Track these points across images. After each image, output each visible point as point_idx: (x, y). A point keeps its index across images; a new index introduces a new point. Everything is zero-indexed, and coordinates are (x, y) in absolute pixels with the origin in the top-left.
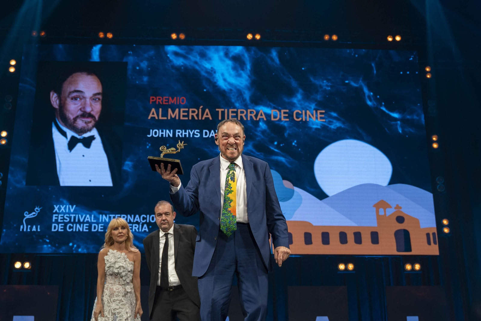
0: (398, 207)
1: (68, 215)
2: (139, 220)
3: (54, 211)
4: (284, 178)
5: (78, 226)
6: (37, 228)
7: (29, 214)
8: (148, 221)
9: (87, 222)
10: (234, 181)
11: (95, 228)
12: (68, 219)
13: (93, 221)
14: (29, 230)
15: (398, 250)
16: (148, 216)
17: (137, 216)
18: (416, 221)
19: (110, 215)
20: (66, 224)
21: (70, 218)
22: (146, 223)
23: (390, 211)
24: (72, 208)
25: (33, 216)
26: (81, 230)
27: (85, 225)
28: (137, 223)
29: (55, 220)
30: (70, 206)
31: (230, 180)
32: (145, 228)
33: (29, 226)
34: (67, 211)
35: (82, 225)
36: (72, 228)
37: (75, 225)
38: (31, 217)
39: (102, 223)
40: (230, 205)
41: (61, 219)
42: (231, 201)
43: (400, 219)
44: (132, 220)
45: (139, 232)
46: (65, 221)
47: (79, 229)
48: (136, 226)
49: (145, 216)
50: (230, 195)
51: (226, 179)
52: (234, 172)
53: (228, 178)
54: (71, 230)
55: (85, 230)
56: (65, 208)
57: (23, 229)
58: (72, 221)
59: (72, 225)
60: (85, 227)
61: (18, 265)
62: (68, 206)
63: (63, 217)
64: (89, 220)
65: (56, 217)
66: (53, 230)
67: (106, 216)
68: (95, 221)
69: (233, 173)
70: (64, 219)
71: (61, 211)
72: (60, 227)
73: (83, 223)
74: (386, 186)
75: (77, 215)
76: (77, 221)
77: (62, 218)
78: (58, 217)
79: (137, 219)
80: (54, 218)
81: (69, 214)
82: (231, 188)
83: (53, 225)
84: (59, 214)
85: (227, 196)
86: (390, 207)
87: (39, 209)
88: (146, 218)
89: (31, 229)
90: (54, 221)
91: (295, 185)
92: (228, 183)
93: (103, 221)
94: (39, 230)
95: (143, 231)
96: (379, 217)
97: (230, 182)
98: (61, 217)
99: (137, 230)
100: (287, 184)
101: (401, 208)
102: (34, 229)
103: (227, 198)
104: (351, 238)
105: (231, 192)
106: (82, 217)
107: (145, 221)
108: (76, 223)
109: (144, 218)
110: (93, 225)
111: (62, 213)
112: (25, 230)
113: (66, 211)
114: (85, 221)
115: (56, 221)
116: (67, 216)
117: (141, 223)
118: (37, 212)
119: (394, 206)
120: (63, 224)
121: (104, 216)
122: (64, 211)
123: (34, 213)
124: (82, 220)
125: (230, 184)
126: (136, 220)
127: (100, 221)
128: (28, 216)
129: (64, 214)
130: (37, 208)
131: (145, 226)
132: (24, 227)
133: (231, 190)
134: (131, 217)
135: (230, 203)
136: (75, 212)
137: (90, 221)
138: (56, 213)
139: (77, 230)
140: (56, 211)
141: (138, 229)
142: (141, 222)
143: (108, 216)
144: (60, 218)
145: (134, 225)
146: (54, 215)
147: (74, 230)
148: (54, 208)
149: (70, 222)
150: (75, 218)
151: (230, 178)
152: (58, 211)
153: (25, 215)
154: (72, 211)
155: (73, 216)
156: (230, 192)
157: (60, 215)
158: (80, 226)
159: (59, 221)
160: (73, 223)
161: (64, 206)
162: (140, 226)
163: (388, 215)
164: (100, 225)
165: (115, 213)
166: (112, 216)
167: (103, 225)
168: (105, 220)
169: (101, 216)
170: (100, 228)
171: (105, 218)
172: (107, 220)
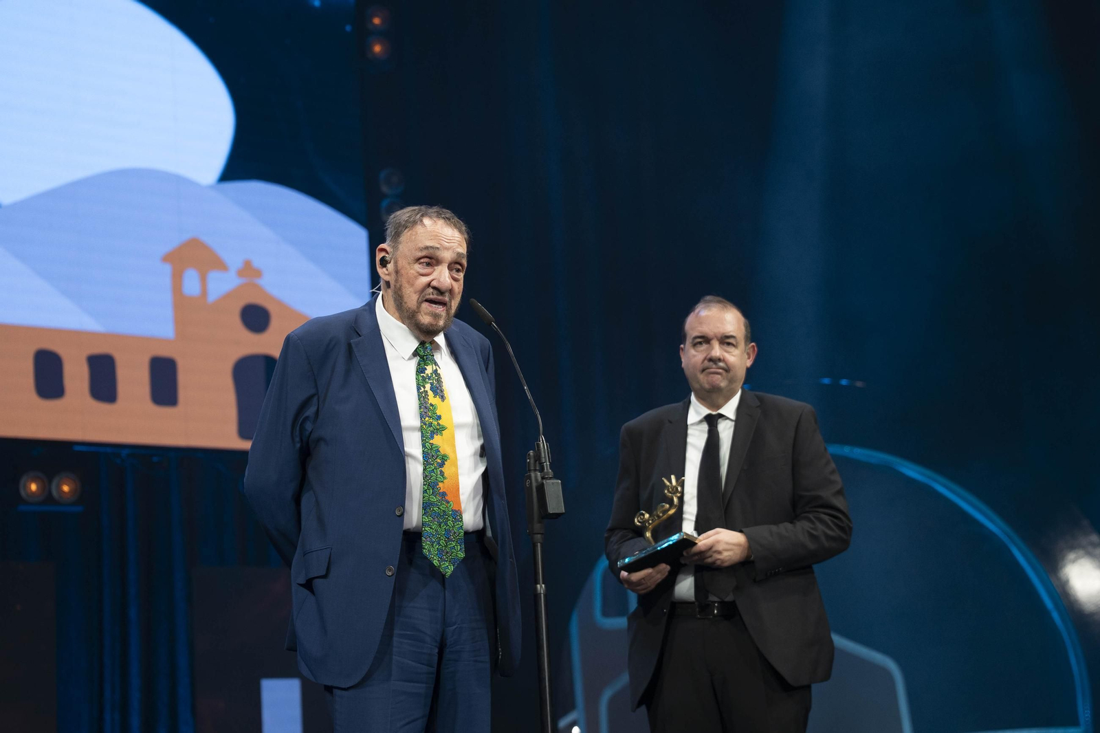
0: (249, 270)
10: (443, 398)
15: (243, 431)
23: (221, 284)
31: (430, 393)
40: (441, 472)
42: (444, 459)
43: (255, 318)
50: (437, 440)
51: (418, 389)
52: (436, 370)
53: (424, 387)
69: (435, 372)
74: (211, 187)
82: (439, 417)
85: (431, 442)
86: (221, 266)
92: (426, 403)
96: (181, 303)
97: (432, 399)
101: (258, 273)
103: (431, 449)
104: (76, 376)
105: (440, 430)
119: (234, 261)
125: (432, 405)
133: (439, 424)
135: (442, 465)
151: (428, 387)
156: (437, 429)
163: (213, 296)
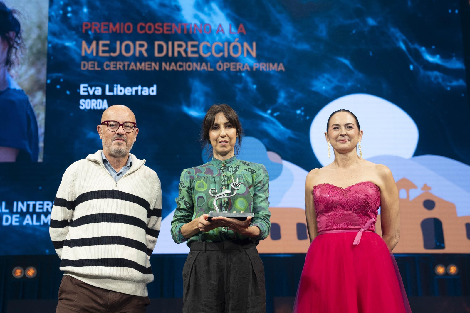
0: (426, 187)
4: (268, 149)
11: (7, 220)
13: (4, 211)
15: (426, 246)
18: (452, 207)
19: (29, 203)
23: (414, 194)
39: (17, 213)
43: (429, 204)
67: (23, 204)
74: (410, 159)
86: (414, 187)
91: (284, 157)
93: (19, 210)
100: (274, 157)
101: (430, 188)
110: (4, 217)
119: (420, 184)
121: (20, 204)
127: (15, 210)
143: (25, 203)
163: (412, 198)
164: (14, 216)
165: (36, 200)
166: (31, 203)
167: (18, 216)
168: (21, 209)
169: (15, 203)
170: (14, 220)
171: (21, 206)
172: (25, 210)
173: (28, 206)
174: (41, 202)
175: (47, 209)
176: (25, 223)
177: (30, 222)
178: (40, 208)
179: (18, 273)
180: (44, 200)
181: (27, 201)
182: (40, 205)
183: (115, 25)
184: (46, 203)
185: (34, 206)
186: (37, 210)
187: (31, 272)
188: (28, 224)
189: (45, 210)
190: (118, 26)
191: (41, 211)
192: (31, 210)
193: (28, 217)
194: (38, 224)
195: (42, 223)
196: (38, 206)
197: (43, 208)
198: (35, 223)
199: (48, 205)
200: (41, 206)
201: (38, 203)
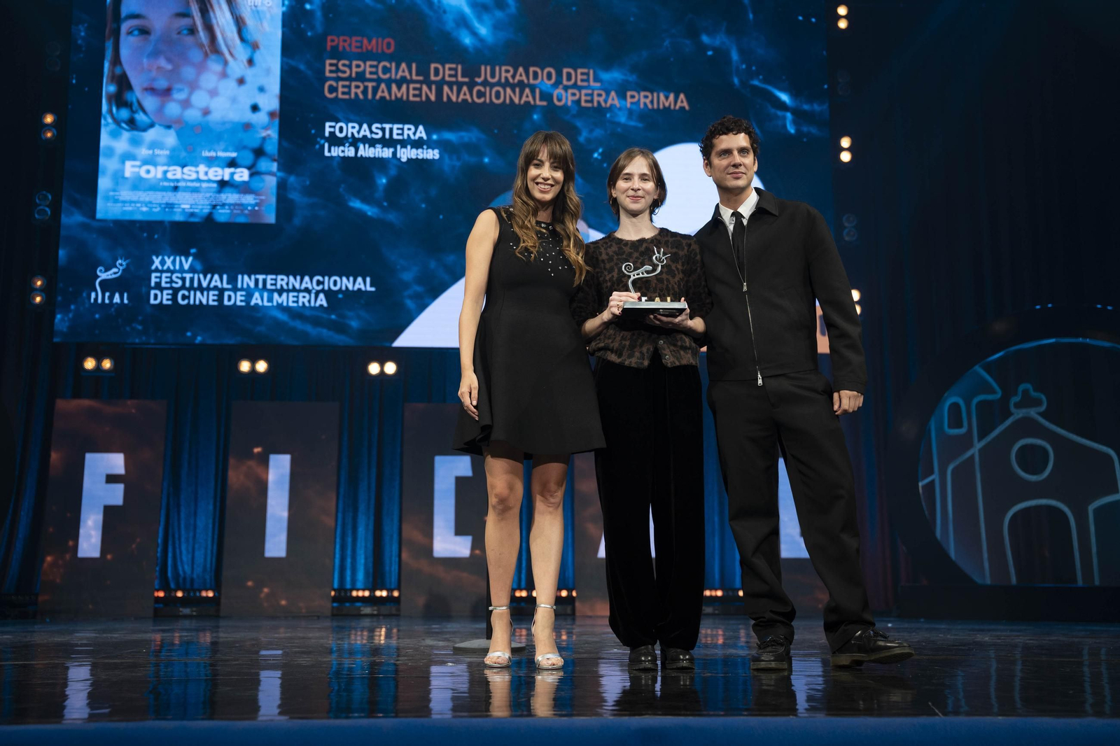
1: (179, 275)
2: (310, 286)
3: (153, 267)
5: (198, 294)
6: (122, 298)
7: (106, 270)
8: (326, 288)
9: (216, 288)
11: (229, 300)
12: (180, 283)
13: (225, 286)
14: (107, 301)
16: (326, 278)
17: (307, 278)
19: (258, 276)
20: (176, 291)
21: (183, 279)
22: (323, 291)
24: (187, 261)
25: (114, 276)
26: (204, 302)
27: (211, 293)
28: (307, 290)
29: (156, 283)
30: (183, 258)
32: (322, 301)
33: (107, 294)
34: (177, 267)
35: (205, 293)
36: (188, 297)
37: (192, 293)
38: (110, 277)
39: (242, 289)
41: (166, 283)
44: (297, 286)
45: (311, 308)
46: (174, 285)
47: (200, 302)
48: (304, 297)
49: (320, 278)
54: (186, 302)
55: (211, 303)
56: (174, 262)
57: (96, 299)
58: (188, 284)
59: (186, 293)
60: (211, 298)
61: (90, 364)
62: (178, 258)
63: (171, 278)
64: (219, 284)
65: (156, 277)
66: (152, 301)
67: (250, 278)
68: (230, 286)
70: (172, 282)
71: (165, 268)
72: (165, 297)
73: (208, 289)
75: (196, 276)
76: (196, 285)
77: (168, 280)
78: (160, 278)
79: (307, 283)
80: (153, 281)
81: (182, 274)
83: (153, 292)
84: (162, 272)
87: (124, 263)
88: (323, 283)
89: (111, 298)
90: (153, 284)
93: (245, 286)
94: (126, 301)
95: (317, 304)
98: (167, 277)
99: (307, 304)
102: (117, 299)
106: (205, 277)
107: (320, 287)
108: (195, 290)
109: (319, 283)
110: (226, 294)
111: (168, 270)
112: (100, 301)
113: (174, 266)
114: (212, 286)
115: (158, 286)
116: (177, 277)
117: (314, 291)
118: (121, 268)
120: (170, 292)
121: (246, 277)
122: (172, 268)
123: (115, 270)
124: (205, 284)
126: (304, 286)
127: (239, 286)
128: (104, 276)
129: (173, 272)
130: (120, 261)
131: (322, 296)
132: (97, 296)
134: (295, 279)
136: (192, 270)
137: (220, 286)
138: (157, 270)
139: (197, 302)
140: (157, 267)
141: (309, 301)
142: (313, 289)
143: (253, 277)
144: (164, 280)
145: (301, 295)
146: (154, 275)
147: (192, 302)
148: (153, 262)
149: (183, 287)
150: (192, 280)
152: (160, 268)
153: (98, 273)
154: (186, 267)
155: (188, 276)
157: (164, 275)
158: (202, 294)
159: (163, 285)
160: (189, 290)
161: (172, 258)
162: (313, 296)
164: (239, 293)
165: (267, 273)
166: (261, 277)
167: (244, 293)
168: (248, 285)
169: (240, 277)
170: (238, 299)
171: (246, 281)
172: (252, 285)
173: (257, 281)
174: (274, 277)
175: (282, 286)
176: (253, 302)
177: (259, 302)
178: (272, 284)
179: (245, 366)
180: (277, 274)
181: (255, 274)
182: (272, 279)
183: (370, 41)
184: (280, 277)
185: (265, 281)
186: (269, 286)
187: (262, 366)
188: (256, 304)
189: (279, 287)
190: (374, 42)
191: (273, 287)
192: (260, 285)
193: (257, 295)
194: (270, 304)
195: (275, 304)
196: (269, 282)
197: (275, 284)
198: (266, 304)
199: (282, 280)
200: (273, 282)
201: (269, 277)
